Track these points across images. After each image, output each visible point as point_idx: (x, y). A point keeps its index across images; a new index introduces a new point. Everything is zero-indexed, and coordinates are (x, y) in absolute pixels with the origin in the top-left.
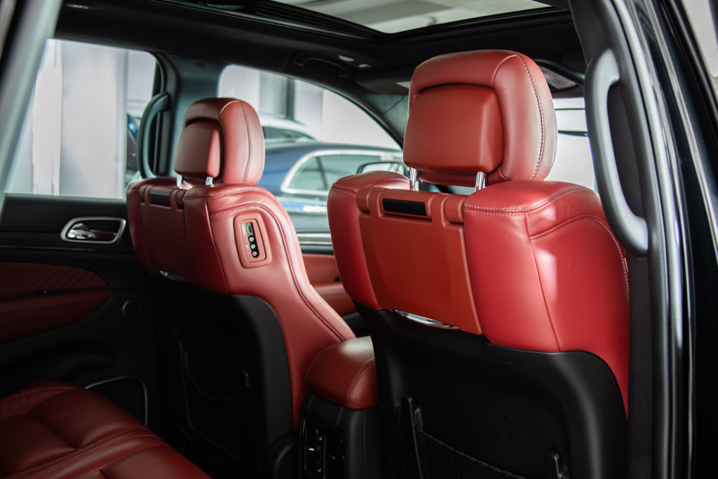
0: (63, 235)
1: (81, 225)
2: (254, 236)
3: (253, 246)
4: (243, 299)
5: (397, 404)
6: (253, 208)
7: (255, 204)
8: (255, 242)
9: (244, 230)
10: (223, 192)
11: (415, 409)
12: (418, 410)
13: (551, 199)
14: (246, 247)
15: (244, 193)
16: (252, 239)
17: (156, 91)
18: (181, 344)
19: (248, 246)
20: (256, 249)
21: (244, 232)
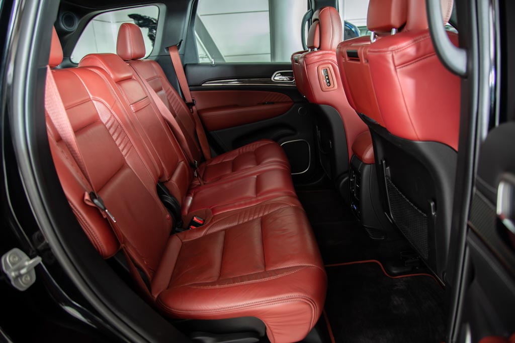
0: (272, 79)
1: (280, 74)
2: (328, 76)
3: (328, 81)
4: (323, 106)
5: (380, 163)
6: (327, 61)
7: (328, 60)
8: (328, 79)
9: (322, 73)
10: (312, 55)
11: (386, 167)
12: (388, 168)
13: (415, 41)
14: (324, 81)
15: (323, 54)
16: (327, 77)
17: (309, 9)
18: (317, 127)
19: (325, 81)
20: (329, 82)
21: (323, 74)
